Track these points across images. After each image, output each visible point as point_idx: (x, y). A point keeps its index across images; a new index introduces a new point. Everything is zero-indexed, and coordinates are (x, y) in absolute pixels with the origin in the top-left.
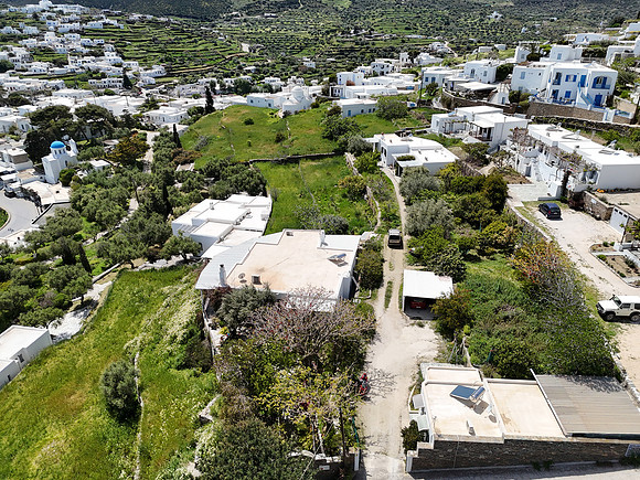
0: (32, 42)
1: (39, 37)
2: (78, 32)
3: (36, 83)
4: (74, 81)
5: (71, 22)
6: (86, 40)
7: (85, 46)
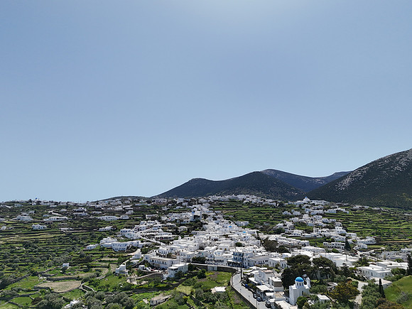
0: (296, 219)
1: (300, 217)
2: (321, 215)
3: (294, 241)
4: (315, 242)
5: (318, 209)
6: (325, 219)
7: (324, 223)
